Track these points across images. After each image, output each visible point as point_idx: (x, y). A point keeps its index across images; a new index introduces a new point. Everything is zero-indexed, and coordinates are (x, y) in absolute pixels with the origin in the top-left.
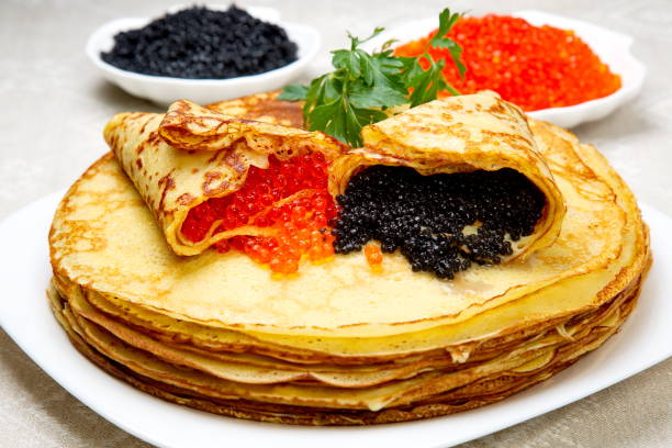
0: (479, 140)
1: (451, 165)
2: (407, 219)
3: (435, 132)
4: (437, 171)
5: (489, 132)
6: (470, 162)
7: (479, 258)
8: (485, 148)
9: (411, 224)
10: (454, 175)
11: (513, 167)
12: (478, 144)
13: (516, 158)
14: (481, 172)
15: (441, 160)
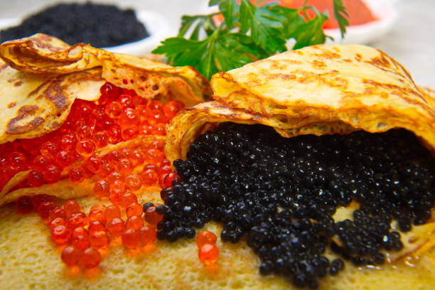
0: (361, 91)
1: (320, 123)
2: (261, 195)
3: (302, 81)
4: (303, 132)
5: (373, 83)
6: (346, 120)
7: (355, 255)
8: (368, 101)
9: (265, 203)
10: (325, 137)
11: (408, 127)
12: (359, 95)
13: (414, 115)
14: (362, 134)
15: (307, 117)
